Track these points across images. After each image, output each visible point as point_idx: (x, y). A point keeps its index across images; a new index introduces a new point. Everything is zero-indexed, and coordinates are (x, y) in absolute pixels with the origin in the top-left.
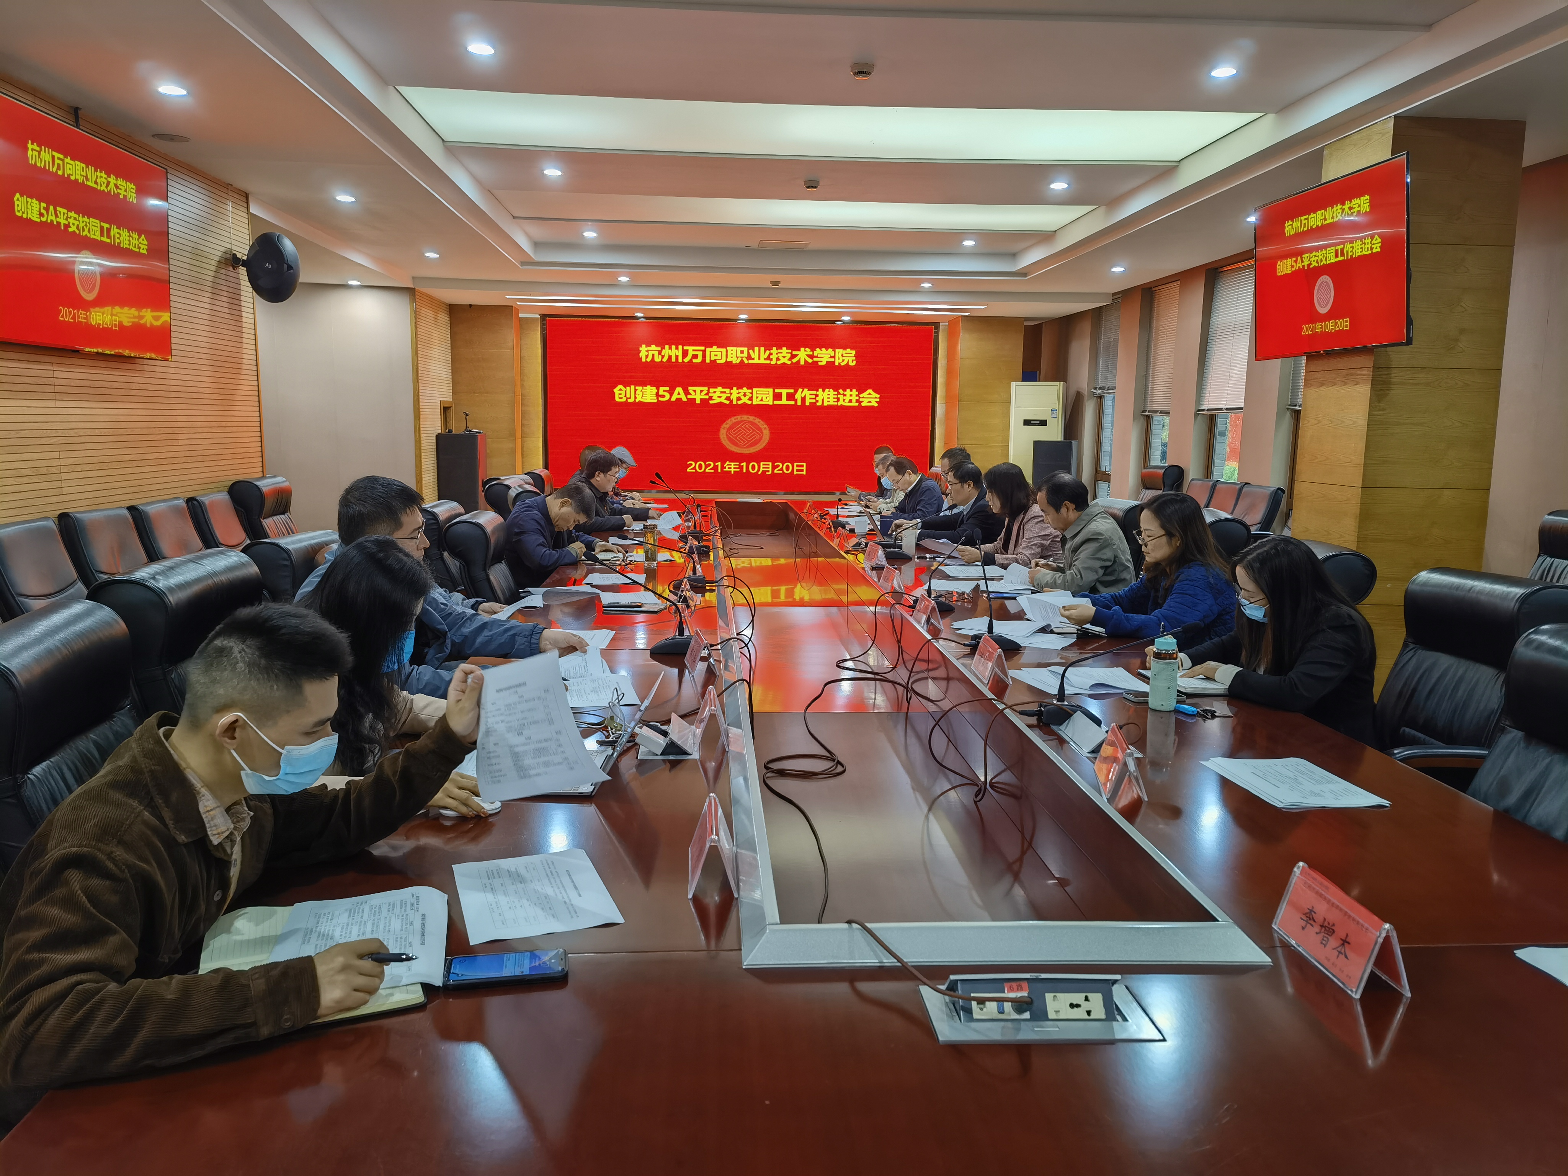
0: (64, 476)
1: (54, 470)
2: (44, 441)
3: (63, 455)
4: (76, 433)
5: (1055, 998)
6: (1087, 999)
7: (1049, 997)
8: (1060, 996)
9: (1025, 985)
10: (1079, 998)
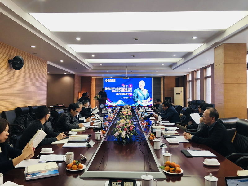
5: (126, 183)
6: (131, 183)
7: (125, 182)
8: (126, 182)
9: (121, 181)
10: (129, 183)
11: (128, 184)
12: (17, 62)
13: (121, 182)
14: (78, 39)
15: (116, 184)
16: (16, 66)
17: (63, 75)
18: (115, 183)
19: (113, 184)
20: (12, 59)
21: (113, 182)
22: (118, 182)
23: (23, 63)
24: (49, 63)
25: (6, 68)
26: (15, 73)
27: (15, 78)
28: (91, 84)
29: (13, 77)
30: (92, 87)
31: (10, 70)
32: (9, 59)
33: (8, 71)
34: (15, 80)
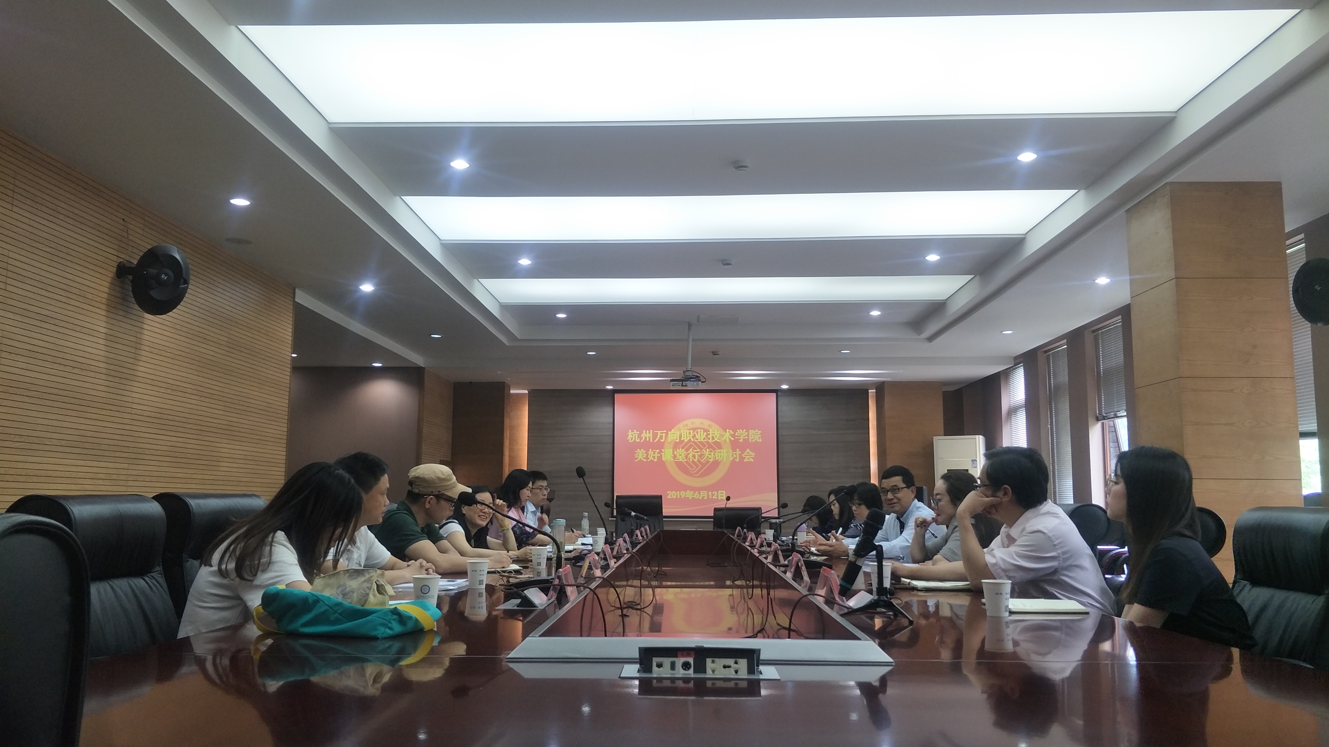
0: (130, 483)
1: (122, 477)
2: (118, 454)
3: (132, 467)
4: (142, 451)
5: (713, 662)
6: (736, 663)
7: (709, 661)
8: (717, 660)
9: (693, 653)
10: (730, 662)
11: (725, 667)
12: (158, 275)
13: (691, 660)
14: (460, 164)
15: (673, 666)
16: (151, 293)
17: (368, 374)
18: (667, 661)
19: (660, 665)
20: (135, 262)
21: (655, 660)
22: (680, 661)
23: (186, 282)
24: (302, 298)
25: (104, 301)
26: (146, 332)
27: (143, 353)
28: (507, 422)
29: (133, 350)
30: (513, 441)
31: (121, 313)
32: (122, 260)
33: (111, 315)
34: (141, 363)
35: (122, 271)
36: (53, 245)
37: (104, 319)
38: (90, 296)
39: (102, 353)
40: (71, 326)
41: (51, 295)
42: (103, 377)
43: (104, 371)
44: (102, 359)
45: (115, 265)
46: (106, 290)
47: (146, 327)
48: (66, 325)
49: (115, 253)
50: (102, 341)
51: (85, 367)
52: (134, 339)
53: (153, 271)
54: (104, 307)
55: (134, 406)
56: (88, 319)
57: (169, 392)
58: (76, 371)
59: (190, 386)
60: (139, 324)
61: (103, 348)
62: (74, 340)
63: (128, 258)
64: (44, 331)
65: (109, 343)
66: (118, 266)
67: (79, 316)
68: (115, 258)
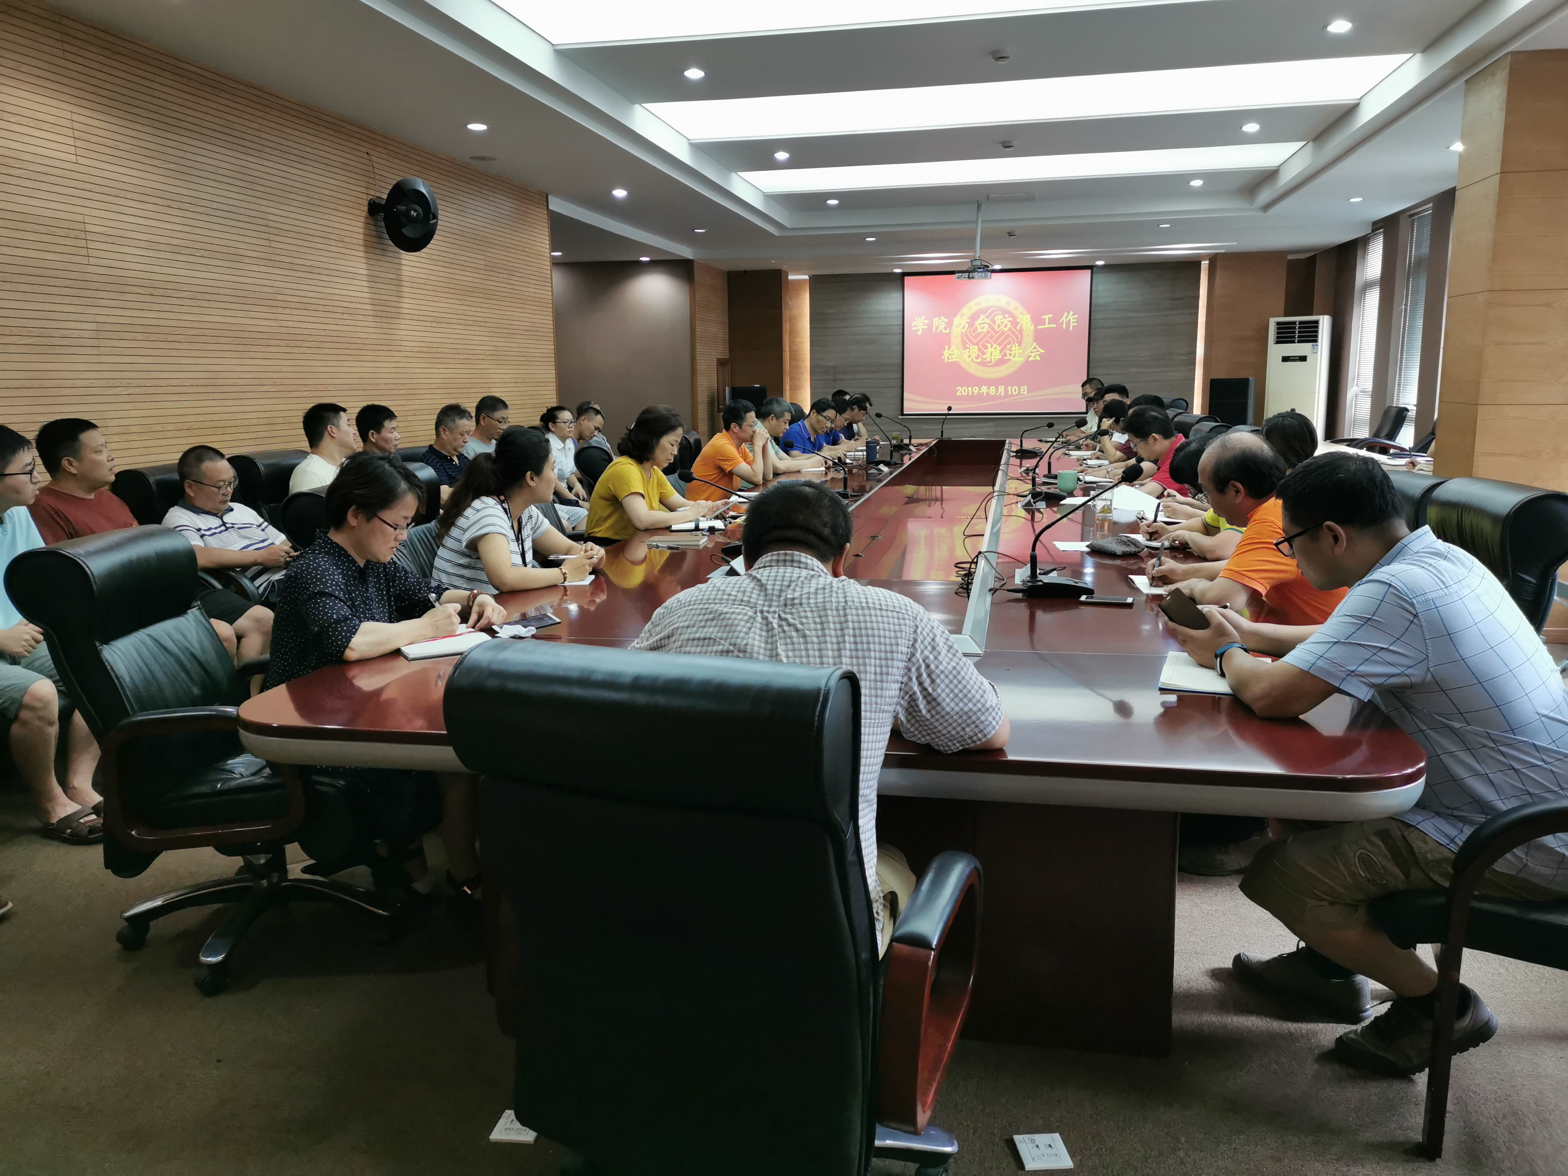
12: (408, 212)
14: (694, 74)
16: (404, 230)
17: (634, 268)
20: (385, 197)
23: (435, 217)
24: (557, 205)
25: (361, 242)
26: (404, 268)
27: (405, 289)
28: (786, 314)
29: (394, 288)
30: (793, 333)
31: (378, 251)
32: (372, 197)
33: (371, 256)
34: (404, 300)
35: (374, 208)
36: (306, 193)
37: (363, 260)
38: (347, 239)
39: (368, 295)
40: (335, 273)
41: (312, 245)
42: (370, 319)
43: (371, 313)
44: (367, 301)
45: (366, 203)
46: (361, 231)
47: (404, 262)
48: (330, 272)
49: (364, 190)
50: (365, 284)
51: (355, 311)
52: (394, 276)
53: (403, 208)
54: (362, 248)
55: (404, 343)
56: (348, 263)
57: (434, 324)
58: (346, 316)
59: (454, 316)
60: (396, 261)
61: (366, 289)
62: (340, 286)
63: (378, 194)
64: (311, 282)
65: (373, 285)
66: (369, 204)
67: (340, 262)
68: (365, 196)
